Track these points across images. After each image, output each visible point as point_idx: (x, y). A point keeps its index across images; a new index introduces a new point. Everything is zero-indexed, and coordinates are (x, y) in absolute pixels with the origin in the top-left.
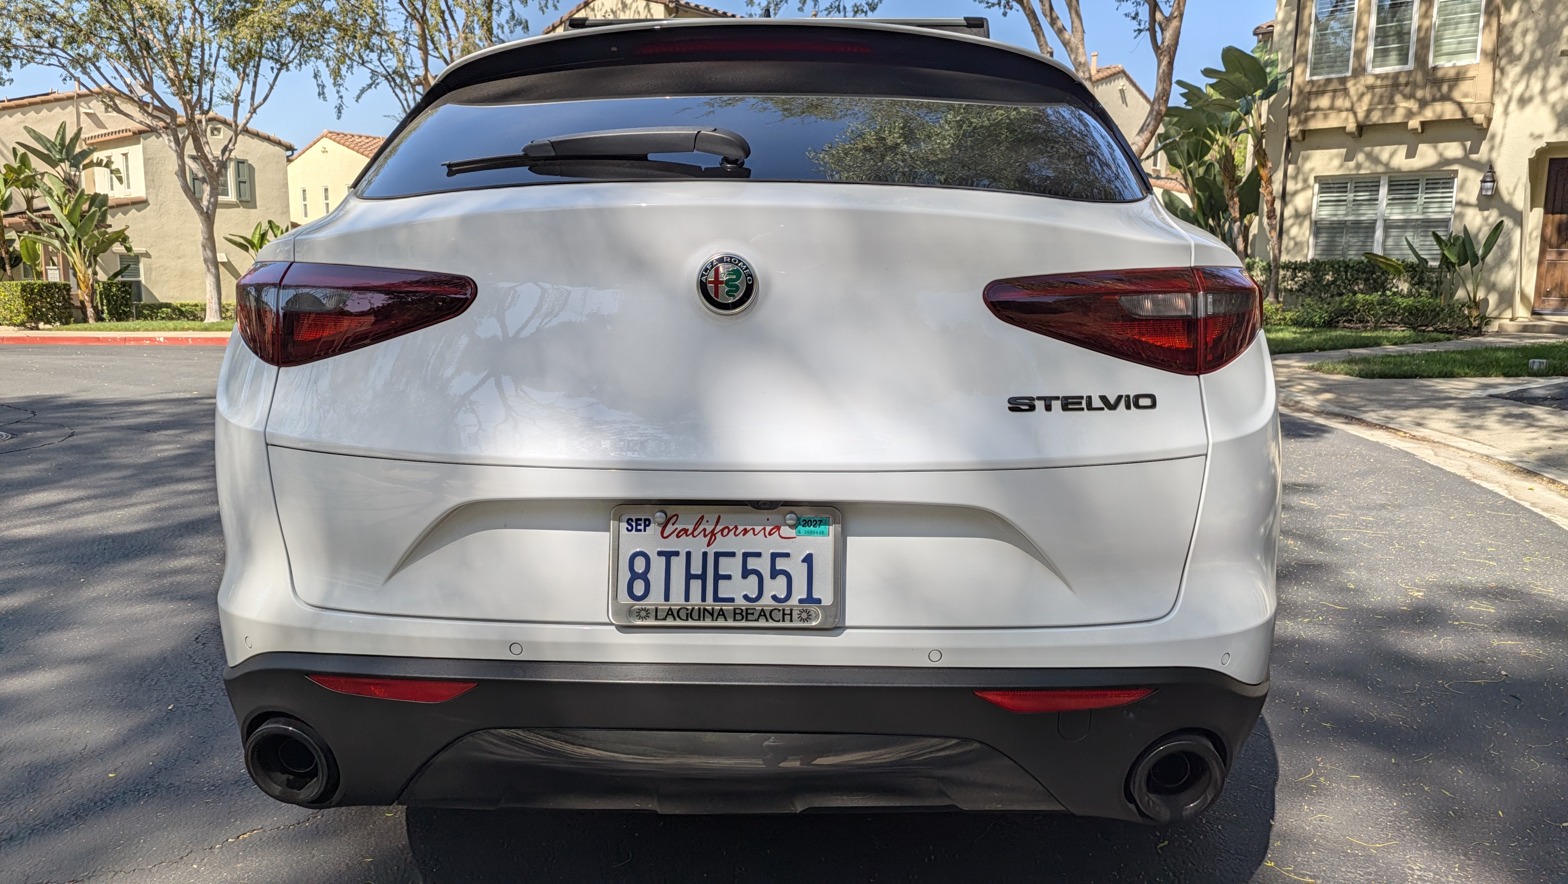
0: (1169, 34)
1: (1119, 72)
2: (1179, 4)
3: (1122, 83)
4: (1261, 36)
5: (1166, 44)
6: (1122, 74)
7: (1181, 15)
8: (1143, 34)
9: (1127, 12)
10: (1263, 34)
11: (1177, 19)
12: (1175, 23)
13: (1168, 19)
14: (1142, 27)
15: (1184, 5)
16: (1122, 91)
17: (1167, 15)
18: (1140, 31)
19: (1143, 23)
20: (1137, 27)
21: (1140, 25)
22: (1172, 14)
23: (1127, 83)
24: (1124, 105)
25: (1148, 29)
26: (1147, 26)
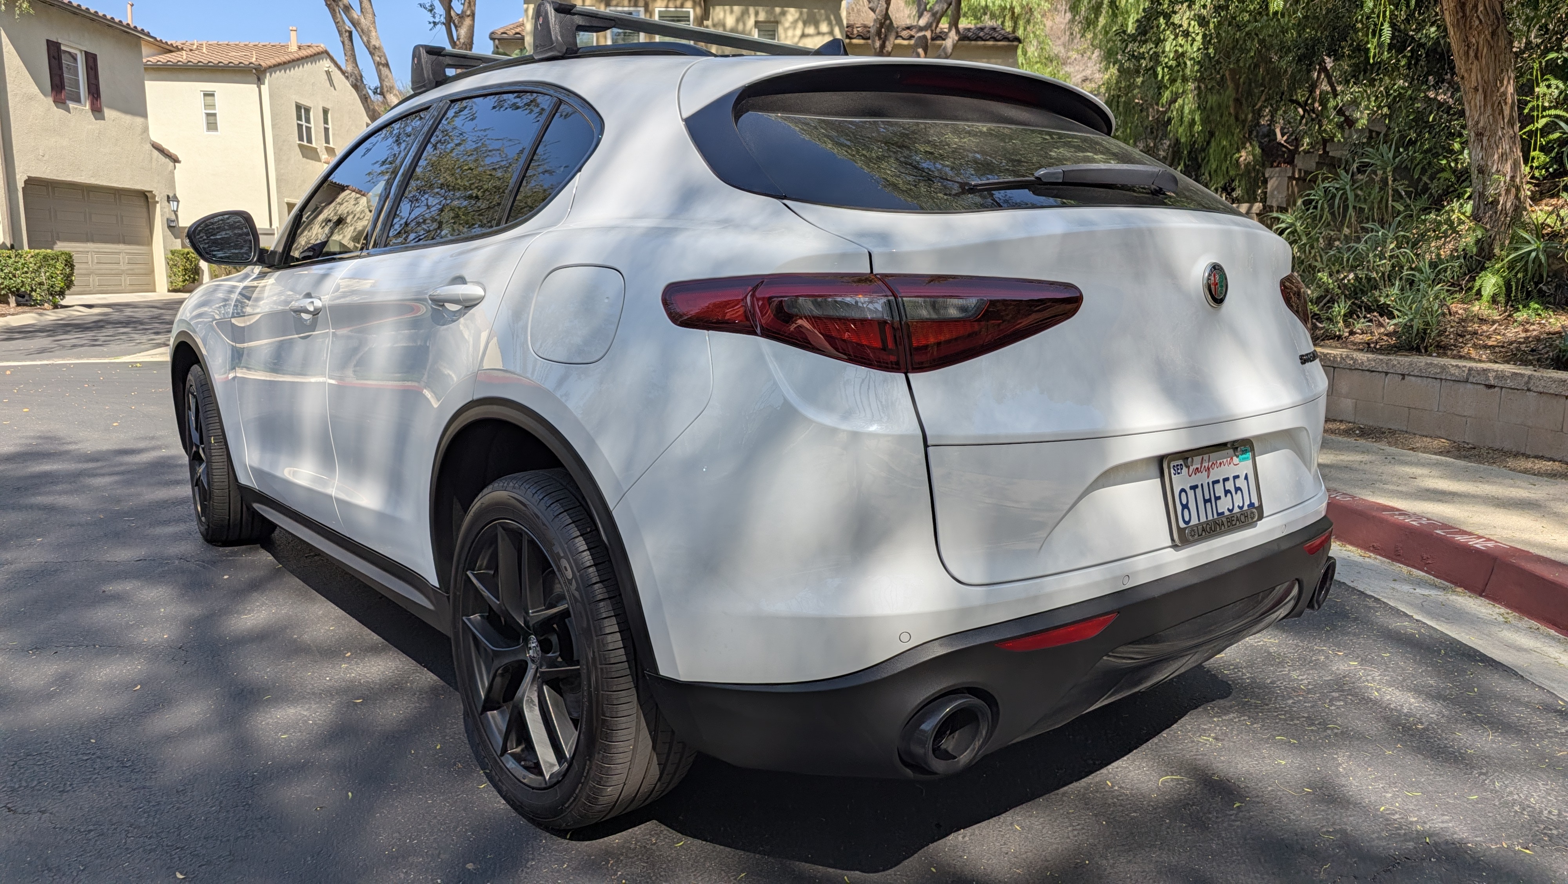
0: (463, 31)
1: (322, 52)
2: (469, 3)
3: (326, 64)
4: (497, 41)
5: (462, 41)
6: (326, 55)
7: (473, 15)
8: (439, 26)
9: (422, 2)
10: (499, 39)
11: (470, 18)
12: (467, 22)
13: (462, 16)
14: (437, 20)
15: (475, 4)
16: (328, 73)
17: (459, 12)
18: (435, 24)
19: (437, 16)
20: (432, 20)
21: (434, 17)
22: (463, 12)
23: (332, 65)
24: (332, 88)
25: (443, 23)
26: (443, 20)
